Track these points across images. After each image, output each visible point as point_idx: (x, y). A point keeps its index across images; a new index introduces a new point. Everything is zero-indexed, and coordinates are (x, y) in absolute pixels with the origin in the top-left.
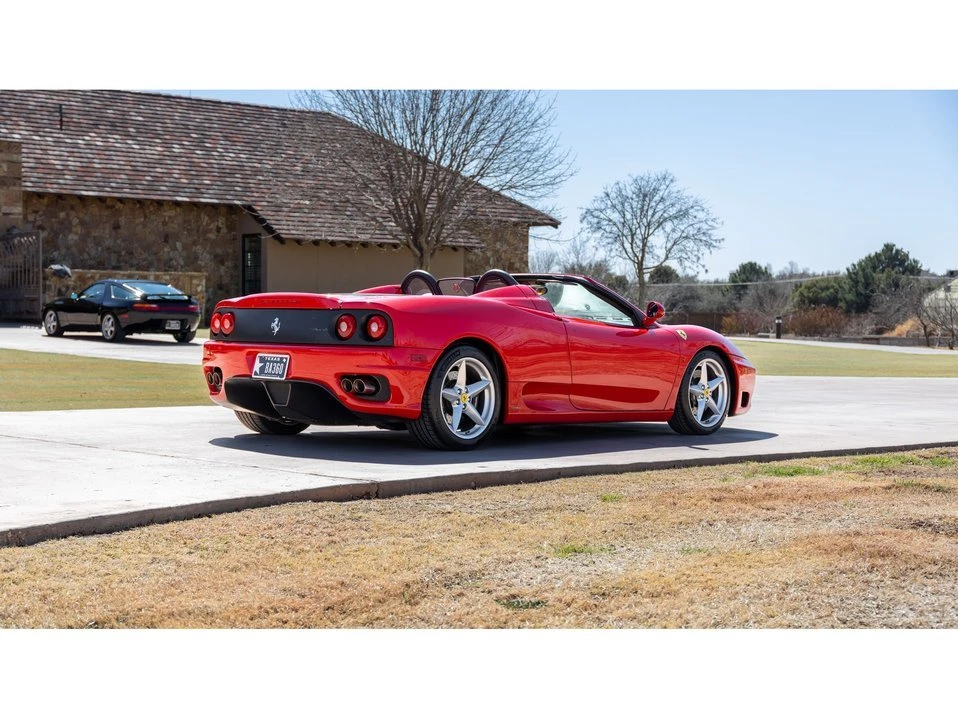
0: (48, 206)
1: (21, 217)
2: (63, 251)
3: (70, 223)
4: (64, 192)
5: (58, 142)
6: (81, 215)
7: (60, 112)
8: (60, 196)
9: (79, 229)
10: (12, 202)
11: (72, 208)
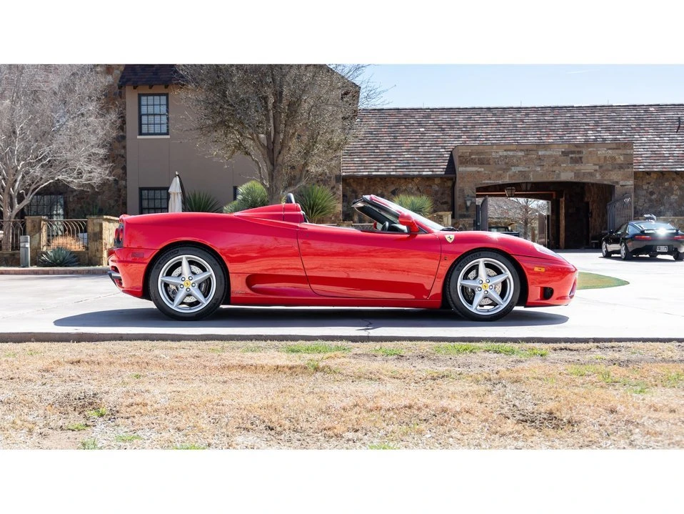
0: (657, 179)
1: (633, 187)
2: (667, 206)
3: (673, 189)
4: (664, 170)
5: (671, 140)
6: (680, 183)
7: (679, 122)
8: (662, 173)
9: (678, 192)
10: (628, 178)
11: (674, 179)
